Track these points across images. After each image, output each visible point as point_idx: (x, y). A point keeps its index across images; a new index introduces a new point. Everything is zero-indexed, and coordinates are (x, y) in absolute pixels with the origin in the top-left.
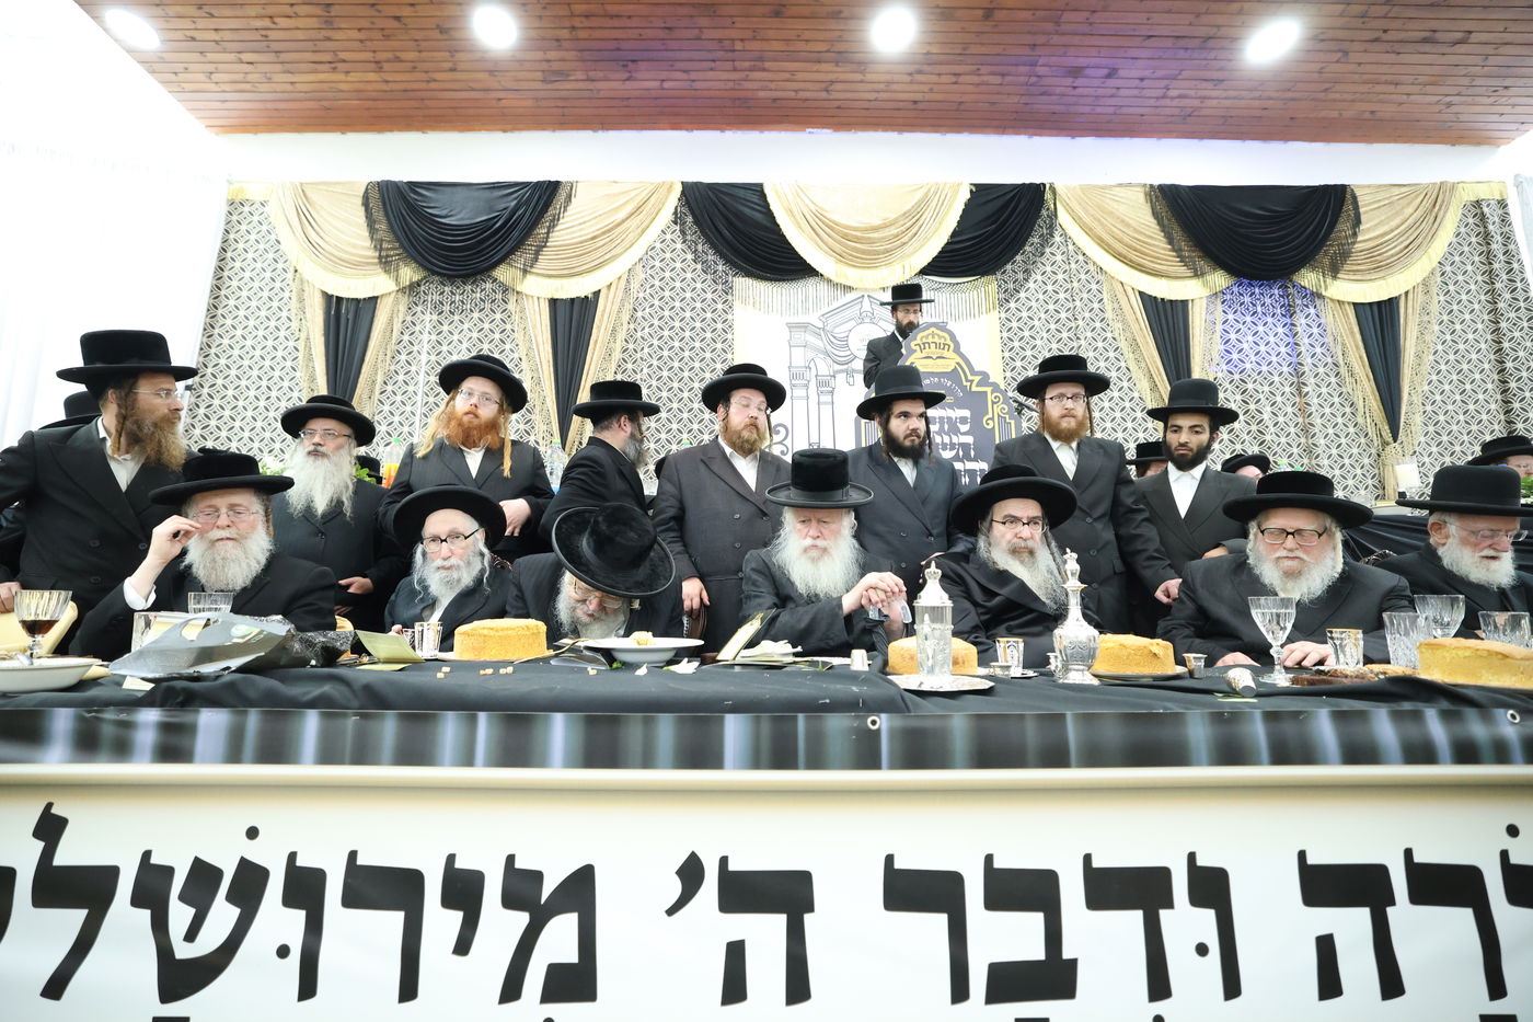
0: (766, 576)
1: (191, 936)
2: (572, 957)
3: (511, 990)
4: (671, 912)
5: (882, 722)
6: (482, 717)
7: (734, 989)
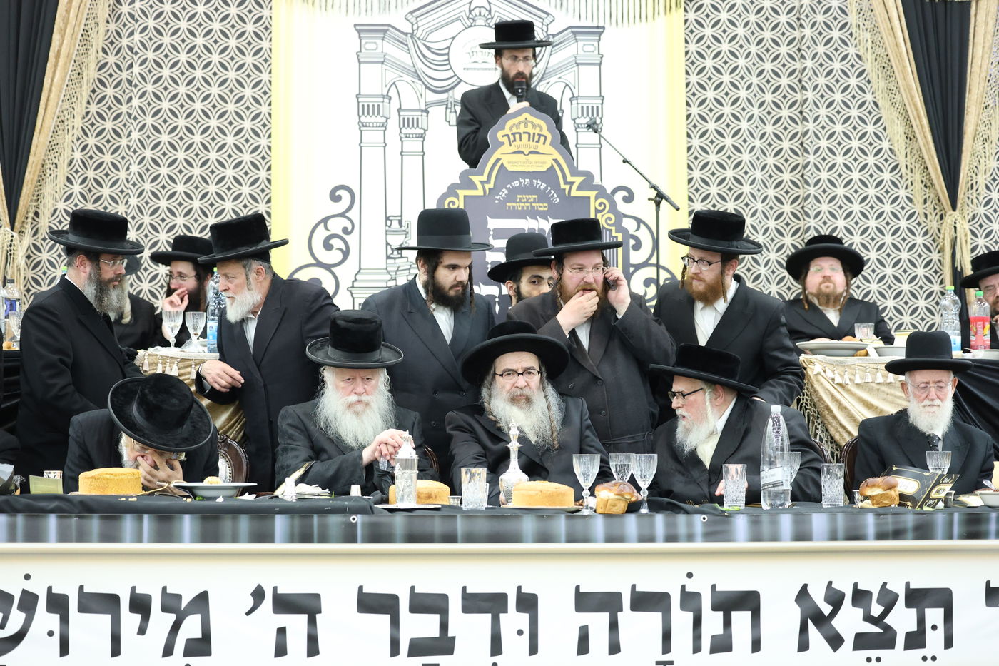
0: (302, 430)
1: (2, 626)
2: (198, 634)
3: (168, 651)
4: (248, 614)
5: (358, 519)
6: (146, 517)
7: (281, 651)
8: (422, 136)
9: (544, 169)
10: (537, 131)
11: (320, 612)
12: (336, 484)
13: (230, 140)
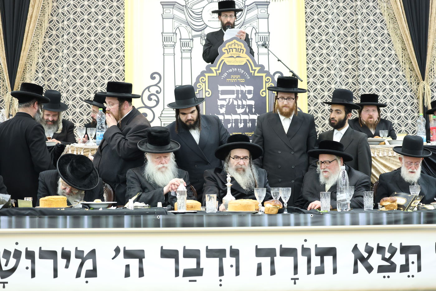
0: (136, 179)
1: (6, 265)
2: (91, 268)
3: (78, 275)
4: (113, 259)
5: (160, 217)
6: (68, 217)
7: (127, 275)
8: (191, 51)
9: (243, 64)
10: (240, 47)
11: (144, 258)
12: (151, 202)
13: (107, 53)
